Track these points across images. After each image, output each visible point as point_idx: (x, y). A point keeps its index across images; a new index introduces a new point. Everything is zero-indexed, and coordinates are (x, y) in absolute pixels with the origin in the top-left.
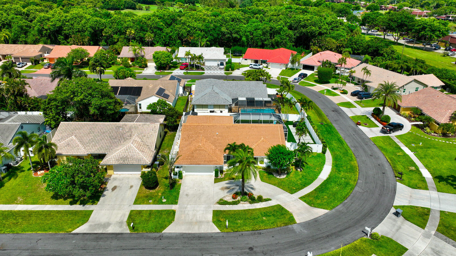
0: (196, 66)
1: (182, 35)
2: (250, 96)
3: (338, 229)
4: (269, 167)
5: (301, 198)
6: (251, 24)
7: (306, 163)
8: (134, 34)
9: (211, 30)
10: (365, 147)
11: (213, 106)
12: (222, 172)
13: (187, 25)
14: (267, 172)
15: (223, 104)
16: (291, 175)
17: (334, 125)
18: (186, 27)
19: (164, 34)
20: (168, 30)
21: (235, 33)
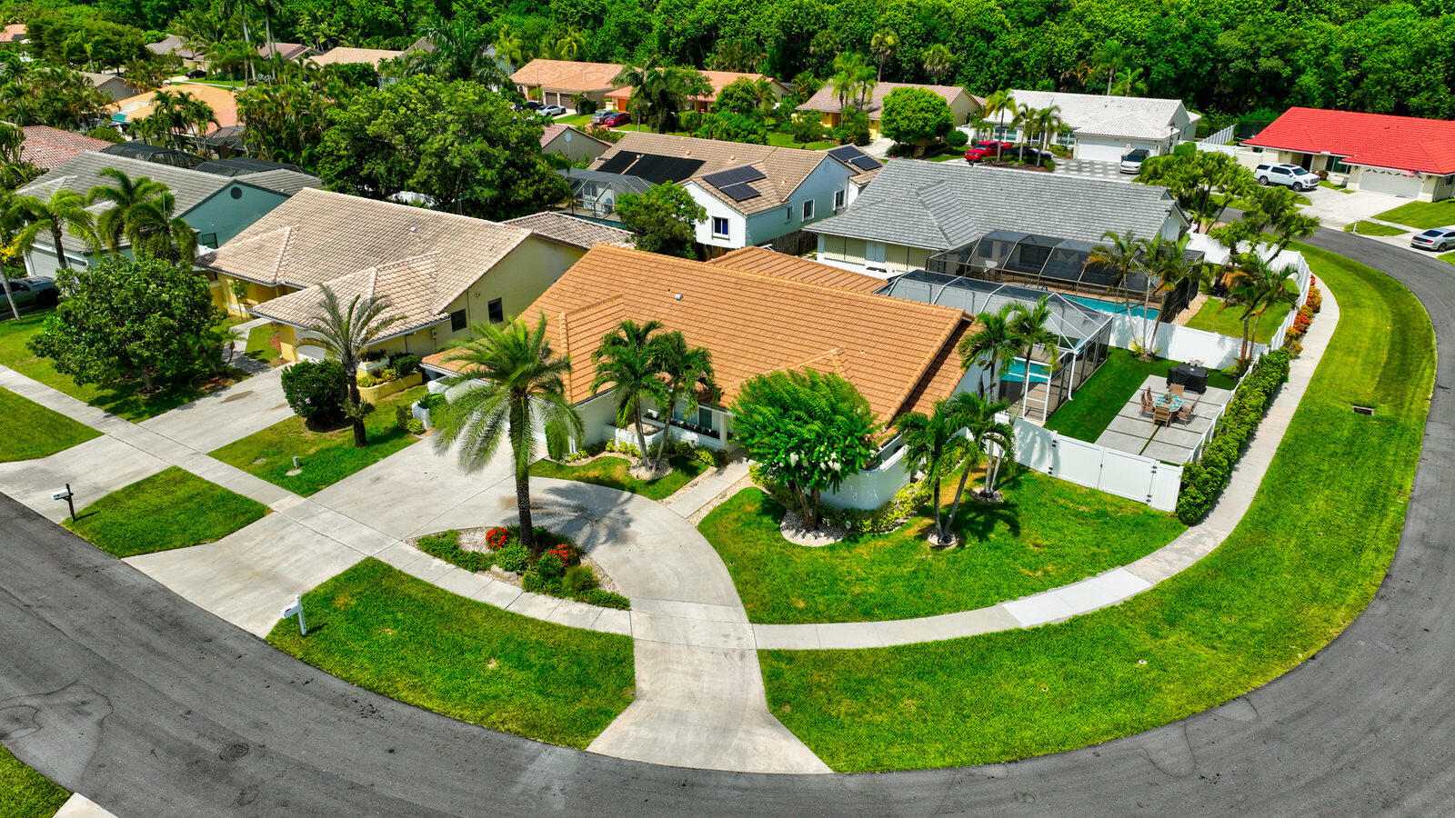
0: (1033, 155)
1: (1060, 57)
5: (771, 656)
7: (1015, 527)
8: (893, 48)
11: (883, 251)
13: (1088, 20)
14: (767, 502)
15: (918, 243)
20: (1014, 40)
21: (1273, 54)
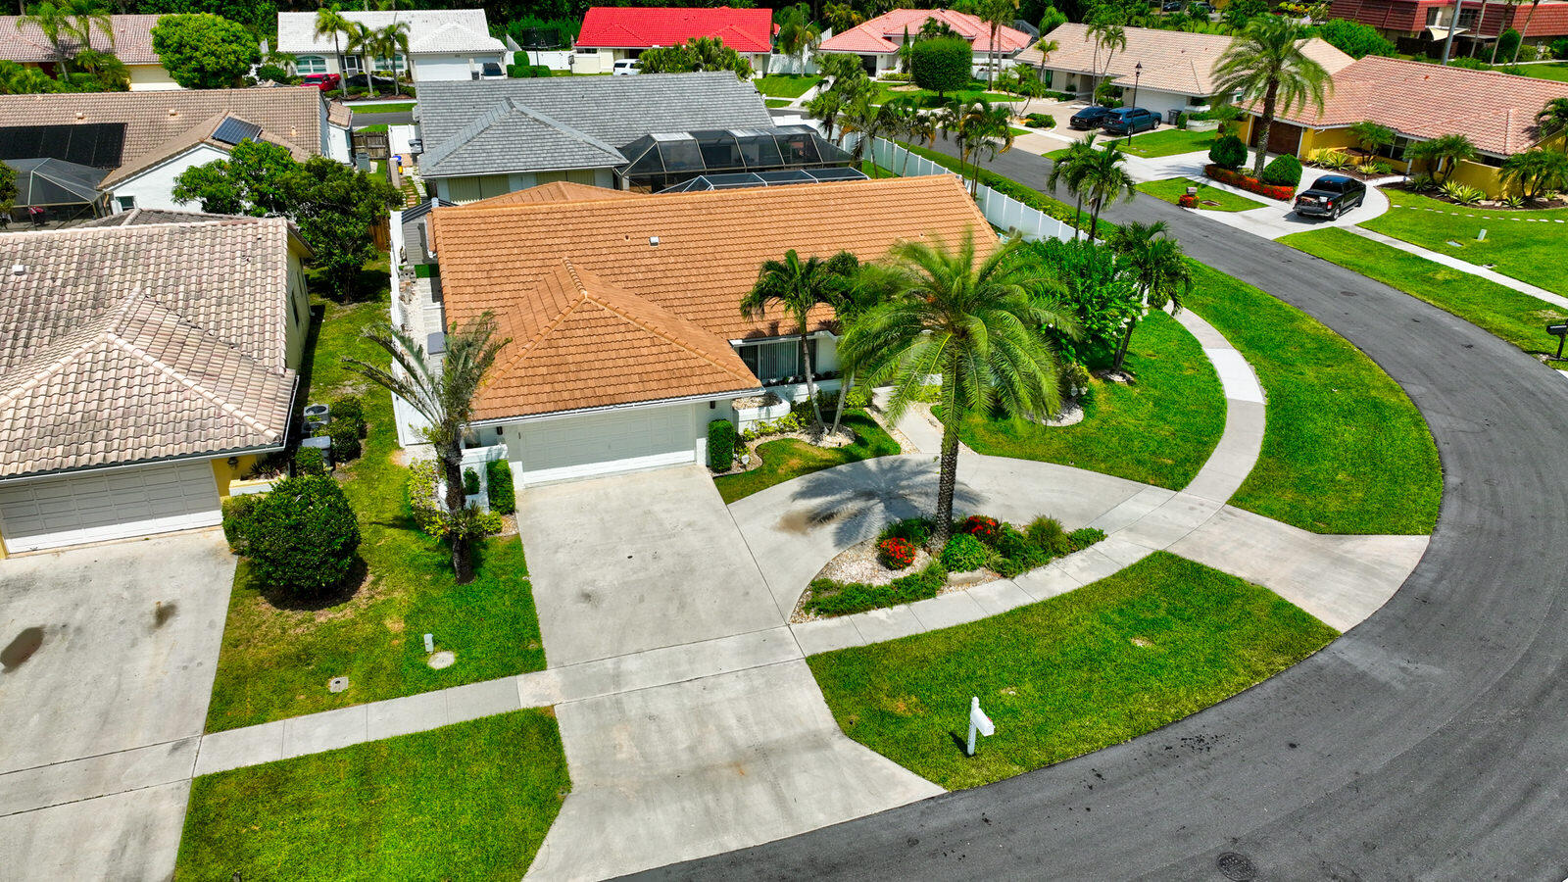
0: (374, 82)
2: (708, 124)
10: (1292, 269)
11: (532, 182)
15: (581, 166)
16: (1102, 405)
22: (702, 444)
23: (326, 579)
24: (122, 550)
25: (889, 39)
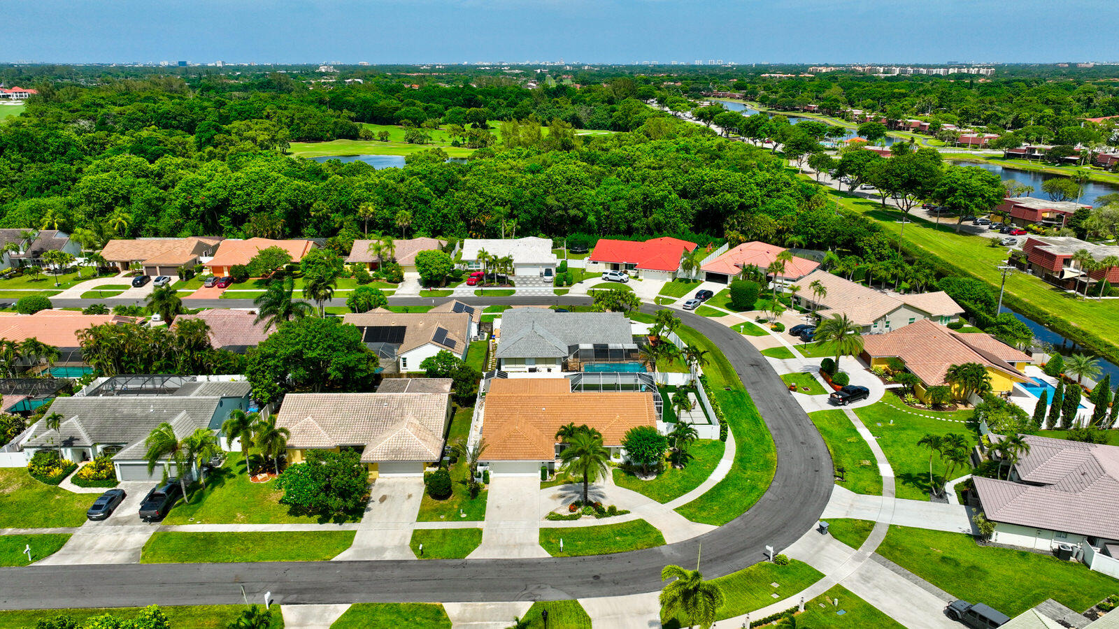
0: (498, 277)
1: (469, 212)
2: (600, 341)
3: (728, 551)
4: (628, 463)
5: (677, 510)
6: (605, 189)
7: (691, 457)
8: (373, 213)
9: (526, 201)
10: (796, 429)
11: (534, 361)
12: (552, 472)
13: (479, 191)
14: (625, 472)
15: (551, 355)
16: (664, 476)
17: (750, 392)
18: (476, 195)
19: (433, 211)
20: (438, 203)
21: (574, 207)
22: (540, 472)
23: (443, 494)
24: (402, 480)
25: (738, 266)
